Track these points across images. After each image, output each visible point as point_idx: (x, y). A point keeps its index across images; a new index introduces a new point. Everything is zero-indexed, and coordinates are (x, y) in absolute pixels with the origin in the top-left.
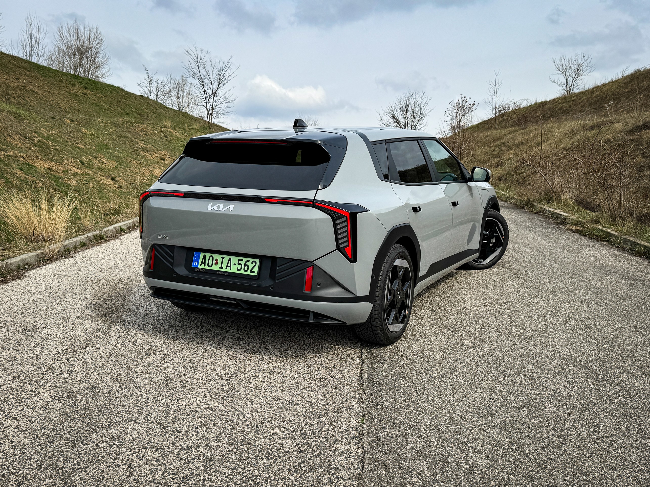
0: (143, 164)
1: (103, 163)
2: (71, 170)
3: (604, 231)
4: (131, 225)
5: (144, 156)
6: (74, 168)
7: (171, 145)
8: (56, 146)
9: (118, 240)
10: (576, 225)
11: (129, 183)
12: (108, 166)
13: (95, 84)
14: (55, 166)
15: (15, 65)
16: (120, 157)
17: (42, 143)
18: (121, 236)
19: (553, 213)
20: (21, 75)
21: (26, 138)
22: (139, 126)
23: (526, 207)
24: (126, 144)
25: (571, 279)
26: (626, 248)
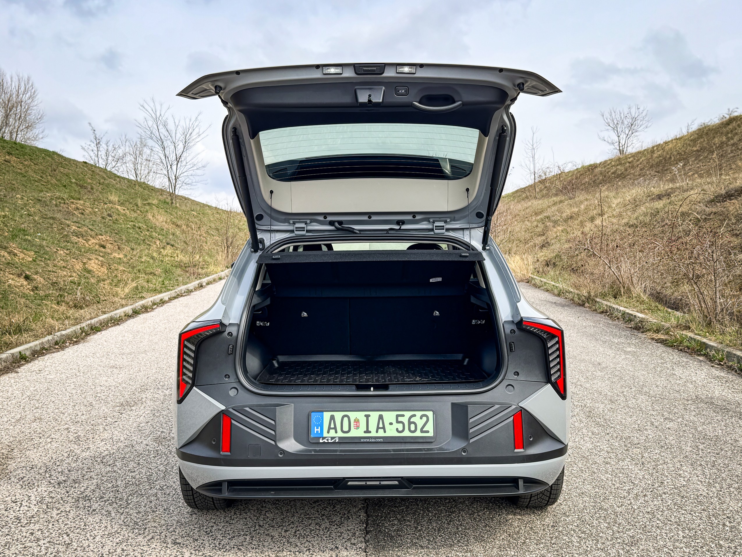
0: (75, 253)
1: (15, 255)
3: (698, 341)
4: (38, 348)
5: (76, 243)
7: (116, 226)
9: (13, 375)
10: (657, 331)
11: (50, 282)
12: (23, 259)
13: (22, 148)
16: (41, 246)
18: (19, 367)
19: (624, 313)
22: (73, 203)
23: (587, 305)
24: (52, 228)
25: (668, 423)
26: (731, 366)
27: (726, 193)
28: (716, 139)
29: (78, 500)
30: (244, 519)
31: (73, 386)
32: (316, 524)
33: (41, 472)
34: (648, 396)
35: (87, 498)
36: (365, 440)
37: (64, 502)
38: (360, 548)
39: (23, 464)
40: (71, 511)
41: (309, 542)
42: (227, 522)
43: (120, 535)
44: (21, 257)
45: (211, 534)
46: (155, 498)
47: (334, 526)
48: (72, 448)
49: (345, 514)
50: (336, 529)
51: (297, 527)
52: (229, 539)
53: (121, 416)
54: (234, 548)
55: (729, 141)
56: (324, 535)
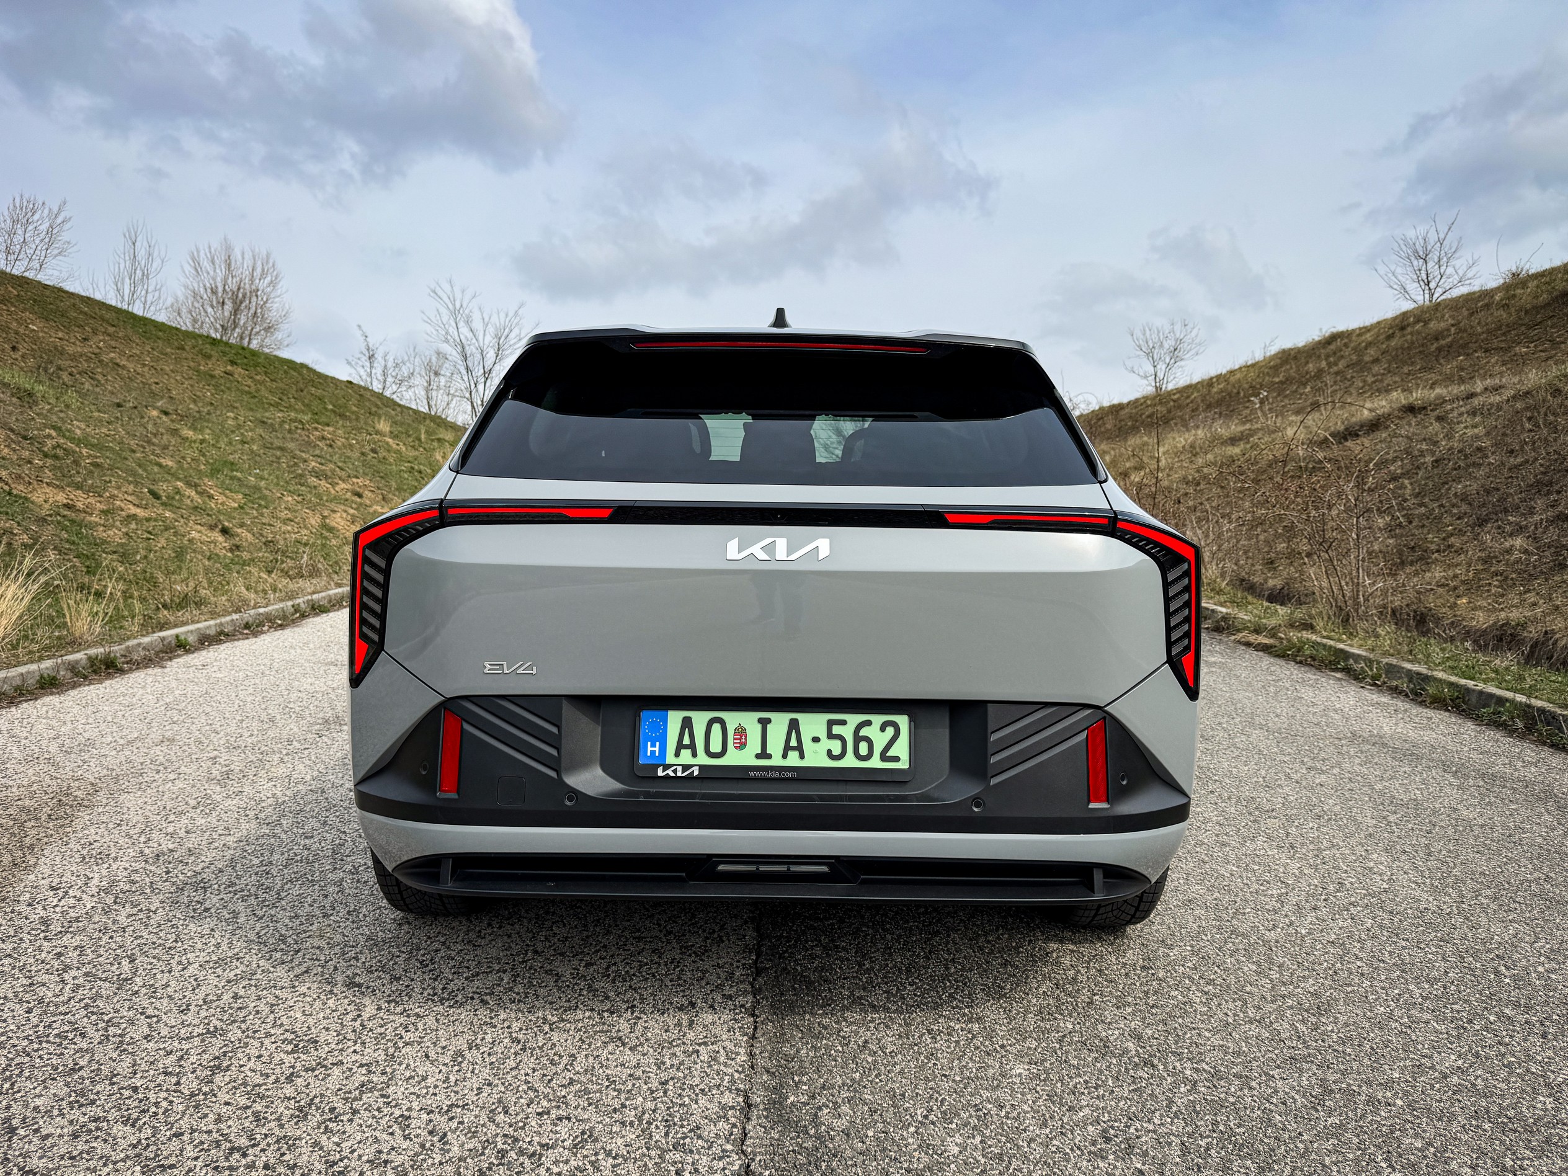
0: (310, 501)
1: (211, 497)
2: (122, 510)
3: (1331, 647)
4: (212, 632)
5: (315, 487)
6: (131, 506)
7: (382, 468)
8: (97, 457)
9: (157, 670)
10: (1257, 631)
11: (264, 540)
12: (222, 504)
13: (253, 355)
14: (81, 500)
15: (85, 314)
16: (257, 489)
17: (65, 450)
18: (170, 659)
20: (95, 332)
21: (25, 438)
22: (316, 429)
24: (279, 463)
25: (1317, 776)
26: (1397, 687)
27: (1346, 429)
28: (1311, 365)
29: (182, 889)
30: (506, 938)
31: (251, 690)
32: (653, 952)
33: (132, 832)
34: (1267, 731)
35: (202, 885)
36: (758, 774)
37: (152, 892)
38: (742, 1006)
39: (104, 819)
40: (161, 910)
41: (635, 989)
42: (469, 942)
43: (241, 963)
44: (219, 501)
45: (431, 967)
46: (337, 889)
47: (690, 955)
48: (208, 791)
49: (714, 932)
50: (694, 962)
51: (612, 956)
52: (467, 979)
53: (318, 739)
54: (472, 998)
55: (1330, 367)
56: (666, 975)
